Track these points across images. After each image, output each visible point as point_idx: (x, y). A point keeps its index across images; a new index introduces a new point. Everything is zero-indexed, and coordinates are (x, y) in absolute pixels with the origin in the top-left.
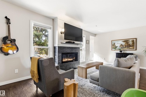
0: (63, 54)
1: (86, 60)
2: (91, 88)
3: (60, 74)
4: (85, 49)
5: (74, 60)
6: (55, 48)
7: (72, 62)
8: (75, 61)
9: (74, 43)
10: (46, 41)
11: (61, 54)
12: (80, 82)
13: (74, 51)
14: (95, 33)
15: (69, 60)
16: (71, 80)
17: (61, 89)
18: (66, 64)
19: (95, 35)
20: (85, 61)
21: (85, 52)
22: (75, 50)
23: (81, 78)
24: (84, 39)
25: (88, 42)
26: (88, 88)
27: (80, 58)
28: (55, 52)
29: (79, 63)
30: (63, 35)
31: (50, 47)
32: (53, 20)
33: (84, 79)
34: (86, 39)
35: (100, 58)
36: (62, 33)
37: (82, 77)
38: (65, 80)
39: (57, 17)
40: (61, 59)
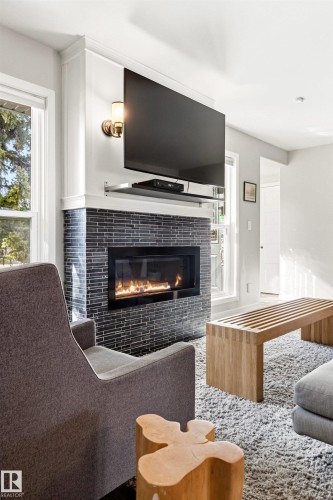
0: (115, 254)
1: (244, 288)
2: (305, 470)
3: (106, 385)
4: (236, 230)
5: (176, 293)
6: (67, 217)
7: (167, 303)
8: (181, 296)
9: (177, 190)
10: (21, 187)
11: (102, 256)
12: (225, 427)
13: (177, 240)
14: (287, 147)
15: (151, 288)
16: (184, 429)
17: (112, 484)
18: (133, 311)
19: (286, 156)
20: (234, 294)
21: (235, 246)
22: (185, 234)
23: (229, 400)
24: (231, 174)
25: (250, 193)
26: (282, 468)
27: (208, 280)
28: (67, 242)
29: (207, 306)
30: (118, 143)
31: (39, 214)
32: (59, 54)
33: (248, 402)
34: (240, 174)
35: (314, 277)
36: (108, 134)
37: (235, 390)
38: (139, 429)
39: (80, 39)
40: (104, 285)
